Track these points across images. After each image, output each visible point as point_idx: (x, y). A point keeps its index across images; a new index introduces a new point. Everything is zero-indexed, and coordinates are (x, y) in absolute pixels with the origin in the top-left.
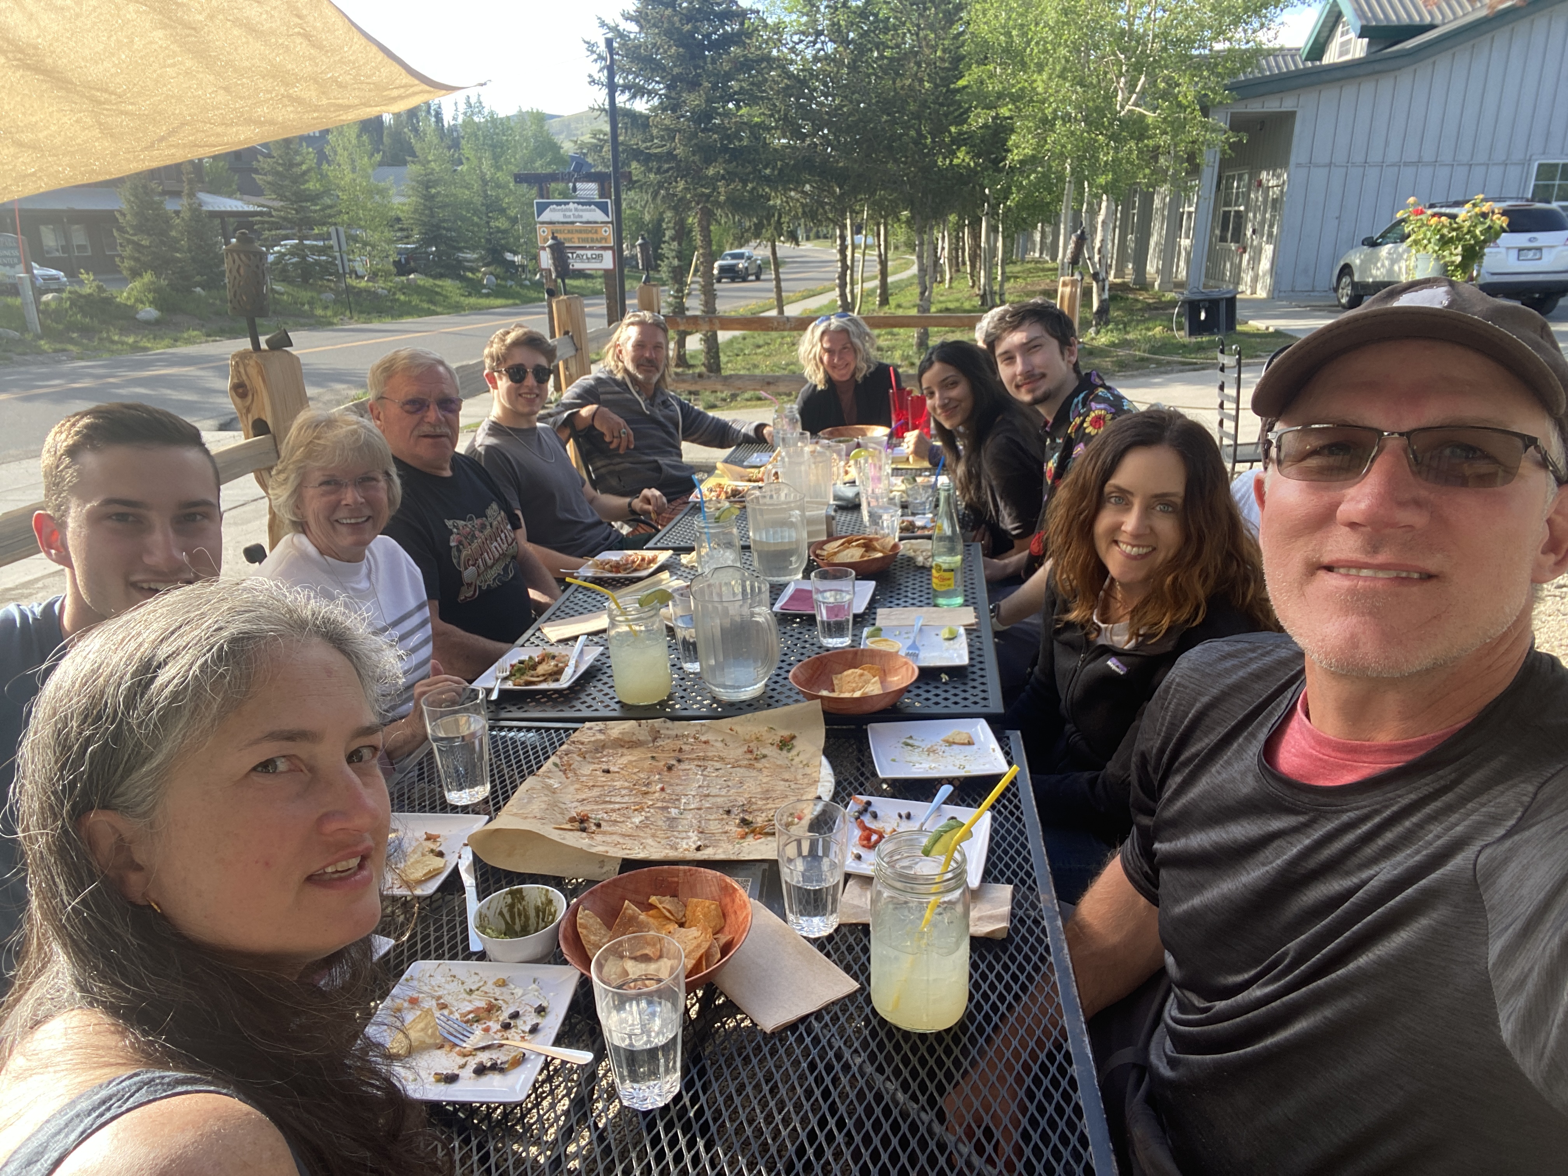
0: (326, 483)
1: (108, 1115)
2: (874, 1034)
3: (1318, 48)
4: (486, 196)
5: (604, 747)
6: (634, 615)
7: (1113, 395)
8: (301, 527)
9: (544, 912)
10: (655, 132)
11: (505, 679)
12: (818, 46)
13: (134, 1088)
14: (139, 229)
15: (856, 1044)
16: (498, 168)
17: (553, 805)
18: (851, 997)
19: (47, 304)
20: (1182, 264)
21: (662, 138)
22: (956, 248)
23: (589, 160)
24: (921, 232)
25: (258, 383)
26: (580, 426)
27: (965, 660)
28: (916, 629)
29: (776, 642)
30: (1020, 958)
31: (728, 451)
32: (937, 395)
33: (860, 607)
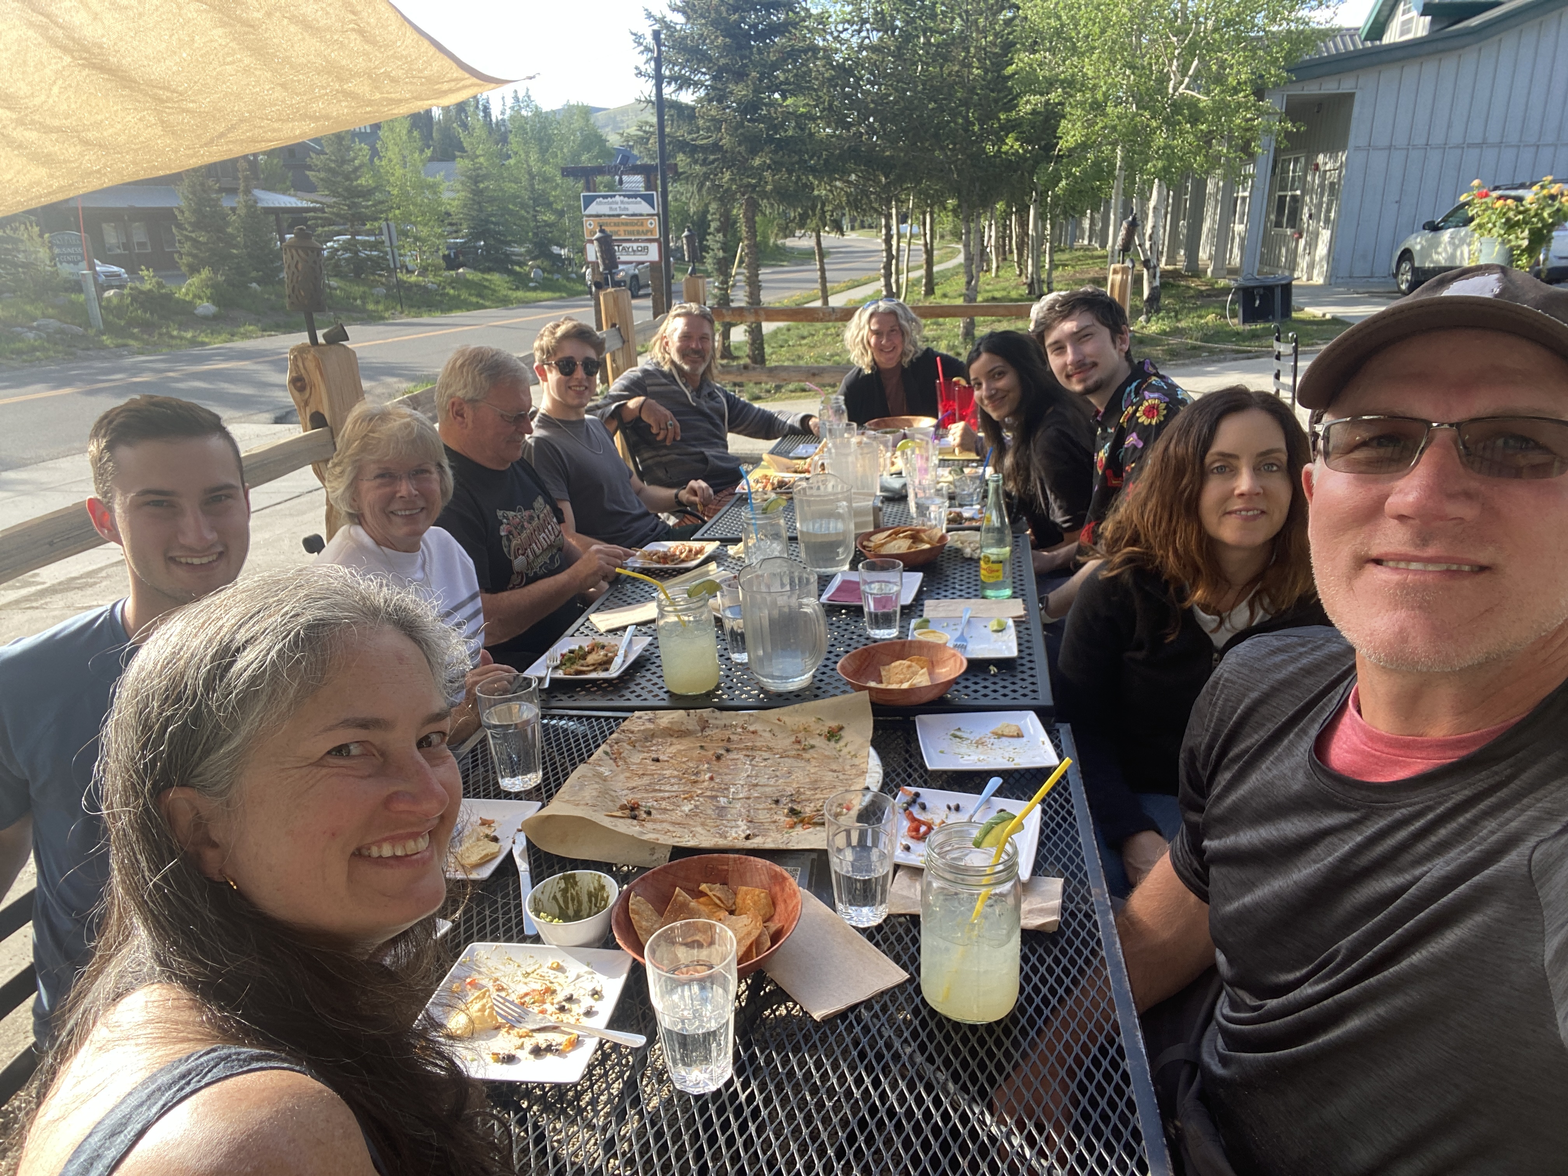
0: (381, 476)
1: (188, 1089)
2: (924, 1024)
3: (1378, 27)
4: (533, 190)
5: (653, 736)
6: (682, 605)
7: (1167, 384)
8: (357, 518)
9: (597, 897)
10: (701, 122)
11: (556, 668)
12: (864, 34)
13: (212, 1063)
14: (197, 226)
15: (906, 1034)
16: (545, 162)
17: (605, 793)
18: (901, 986)
19: (109, 299)
20: (1236, 251)
21: (708, 129)
22: (1003, 236)
23: (635, 152)
24: (967, 220)
25: (317, 378)
26: (628, 418)
27: (1014, 653)
28: (964, 620)
29: (823, 632)
30: (1071, 952)
31: (773, 443)
32: (984, 386)
33: (907, 598)
